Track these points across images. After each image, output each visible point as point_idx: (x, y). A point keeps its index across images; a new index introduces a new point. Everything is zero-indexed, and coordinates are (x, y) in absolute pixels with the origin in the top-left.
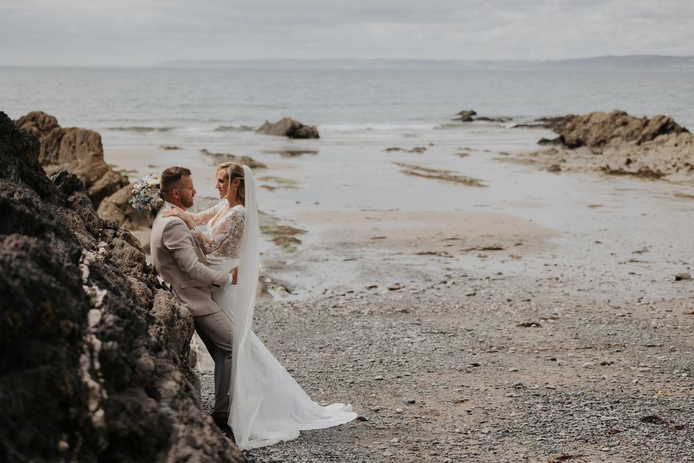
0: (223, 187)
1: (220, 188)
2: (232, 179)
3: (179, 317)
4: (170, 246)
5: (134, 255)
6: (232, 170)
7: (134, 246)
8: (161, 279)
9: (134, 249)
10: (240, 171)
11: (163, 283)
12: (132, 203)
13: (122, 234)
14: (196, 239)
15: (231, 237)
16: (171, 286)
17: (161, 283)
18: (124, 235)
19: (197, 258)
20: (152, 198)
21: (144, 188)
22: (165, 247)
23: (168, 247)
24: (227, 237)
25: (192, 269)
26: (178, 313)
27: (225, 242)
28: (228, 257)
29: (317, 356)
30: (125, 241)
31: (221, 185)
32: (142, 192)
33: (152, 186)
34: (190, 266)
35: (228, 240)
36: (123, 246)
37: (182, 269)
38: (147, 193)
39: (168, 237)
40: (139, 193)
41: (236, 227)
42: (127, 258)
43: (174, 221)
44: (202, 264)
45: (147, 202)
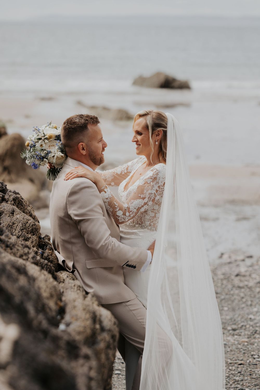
0: (142, 140)
1: (137, 142)
2: (153, 130)
3: (103, 329)
4: (76, 215)
5: (28, 225)
6: (153, 119)
7: (26, 213)
8: (61, 257)
9: (27, 217)
10: (163, 120)
11: (64, 261)
12: (25, 159)
13: (11, 198)
14: (106, 204)
15: (150, 203)
16: (74, 266)
17: (60, 262)
18: (14, 200)
19: (109, 232)
20: (50, 152)
21: (40, 139)
22: (69, 216)
23: (72, 216)
24: (145, 204)
25: (102, 246)
26: (101, 322)
27: (142, 210)
28: (146, 230)
29: (232, 341)
30: (15, 207)
31: (139, 138)
32: (38, 145)
33: (50, 137)
34: (99, 242)
35: (146, 207)
36: (13, 213)
37: (89, 245)
38: (44, 145)
39: (73, 203)
40: (34, 146)
41: (157, 191)
42: (18, 229)
43: (82, 183)
44: (114, 240)
45: (43, 158)
